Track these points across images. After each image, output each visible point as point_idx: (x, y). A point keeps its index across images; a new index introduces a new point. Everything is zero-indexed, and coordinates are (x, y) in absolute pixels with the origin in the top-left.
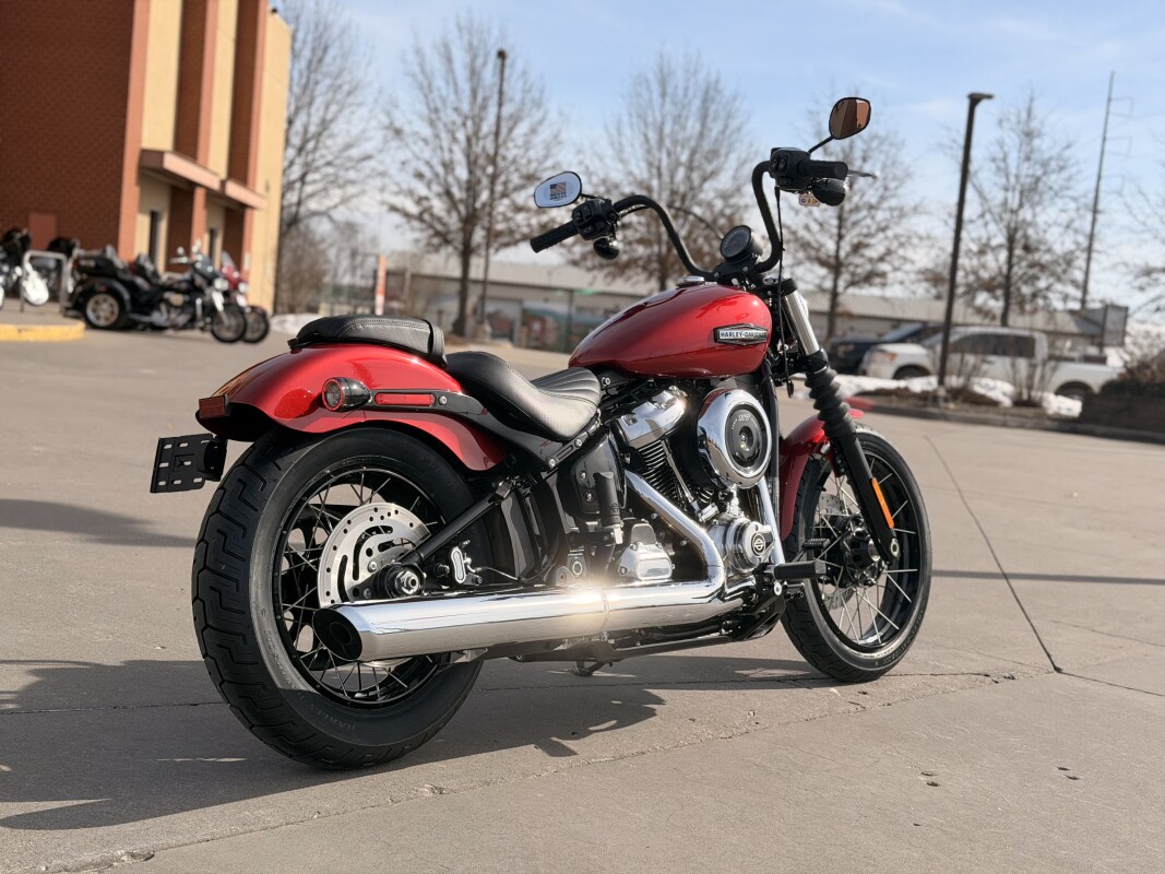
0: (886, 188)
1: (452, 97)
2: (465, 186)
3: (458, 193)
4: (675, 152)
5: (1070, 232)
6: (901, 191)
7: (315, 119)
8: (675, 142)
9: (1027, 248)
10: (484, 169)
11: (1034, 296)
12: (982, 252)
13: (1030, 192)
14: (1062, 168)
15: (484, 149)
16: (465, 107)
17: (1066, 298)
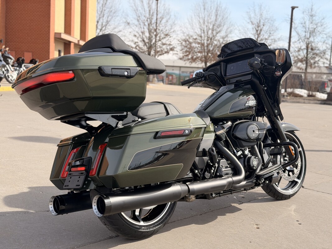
0: (270, 33)
1: (144, 13)
2: (148, 38)
3: (146, 41)
4: (208, 26)
5: (325, 44)
6: (275, 34)
7: (105, 21)
8: (208, 23)
9: (312, 49)
10: (153, 33)
11: (315, 63)
12: (299, 51)
13: (312, 32)
14: (322, 25)
15: (153, 27)
16: (147, 15)
17: (324, 63)
